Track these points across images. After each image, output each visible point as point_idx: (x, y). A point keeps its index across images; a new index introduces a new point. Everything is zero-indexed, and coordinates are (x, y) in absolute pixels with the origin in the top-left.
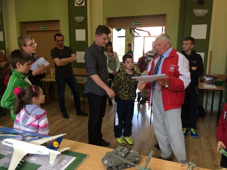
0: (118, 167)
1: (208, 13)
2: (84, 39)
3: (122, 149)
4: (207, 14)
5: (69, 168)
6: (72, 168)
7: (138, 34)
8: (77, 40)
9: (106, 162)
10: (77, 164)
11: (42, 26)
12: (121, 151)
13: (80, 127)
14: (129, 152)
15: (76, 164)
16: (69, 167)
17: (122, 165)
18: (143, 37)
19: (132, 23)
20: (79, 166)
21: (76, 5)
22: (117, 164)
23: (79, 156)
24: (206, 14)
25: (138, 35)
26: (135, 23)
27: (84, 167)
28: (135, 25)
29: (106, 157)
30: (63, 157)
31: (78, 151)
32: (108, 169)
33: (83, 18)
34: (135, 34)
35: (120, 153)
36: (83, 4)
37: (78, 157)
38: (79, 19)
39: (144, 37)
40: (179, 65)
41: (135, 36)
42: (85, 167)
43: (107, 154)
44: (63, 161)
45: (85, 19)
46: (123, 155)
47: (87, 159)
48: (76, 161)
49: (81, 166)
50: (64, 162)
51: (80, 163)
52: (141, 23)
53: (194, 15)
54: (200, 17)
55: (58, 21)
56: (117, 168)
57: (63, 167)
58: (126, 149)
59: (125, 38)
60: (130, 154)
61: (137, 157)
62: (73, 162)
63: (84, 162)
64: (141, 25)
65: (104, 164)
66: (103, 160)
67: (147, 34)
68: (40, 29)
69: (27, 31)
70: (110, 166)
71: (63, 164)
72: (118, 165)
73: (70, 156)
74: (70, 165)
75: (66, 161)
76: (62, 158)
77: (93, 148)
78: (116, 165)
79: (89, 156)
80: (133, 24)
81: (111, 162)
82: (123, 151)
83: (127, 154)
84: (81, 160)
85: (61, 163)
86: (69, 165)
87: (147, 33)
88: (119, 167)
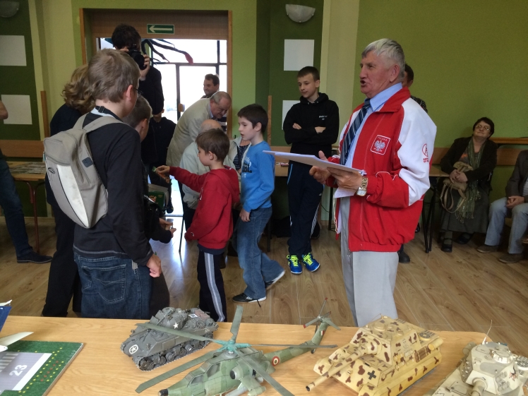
0: (164, 356)
1: (315, 13)
3: (172, 313)
4: (312, 17)
5: (36, 381)
6: (45, 378)
7: (164, 58)
9: (134, 349)
10: (57, 367)
12: (170, 317)
13: (32, 292)
14: (188, 318)
15: (54, 369)
16: (37, 378)
17: (174, 350)
18: (174, 66)
19: (150, 26)
20: (64, 372)
22: (163, 350)
23: (59, 350)
24: (310, 17)
25: (162, 60)
26: (156, 27)
27: (77, 373)
28: (156, 31)
29: (133, 338)
30: (13, 358)
31: (50, 338)
32: (141, 364)
33: (14, 5)
34: (155, 56)
35: (168, 323)
37: (56, 353)
38: (4, 7)
39: (178, 65)
40: (401, 139)
41: (154, 61)
42: (79, 372)
43: (134, 332)
44: (16, 368)
45: (20, 7)
46: (176, 326)
47: (82, 352)
48: (53, 360)
49: (67, 372)
50: (19, 370)
51: (63, 365)
52: (172, 27)
53: (288, 16)
54: (299, 23)
56: (162, 357)
57: (19, 383)
58: (180, 312)
60: (190, 322)
61: (208, 324)
62: (43, 366)
63: (76, 361)
64: (172, 32)
65: (130, 356)
66: (125, 346)
67: (183, 59)
70: (146, 355)
71: (17, 374)
72: (165, 351)
73: (33, 351)
74: (38, 373)
75: (25, 366)
76: (10, 361)
77: (92, 326)
78: (161, 350)
79: (85, 344)
80: (152, 29)
81: (149, 346)
82: (175, 316)
83: (184, 323)
84: (65, 357)
85: (11, 374)
86: (36, 374)
87: (184, 56)
88: (167, 356)
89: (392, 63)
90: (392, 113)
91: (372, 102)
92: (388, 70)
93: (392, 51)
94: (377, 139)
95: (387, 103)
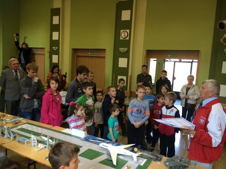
2: (126, 66)
8: (119, 66)
11: (90, 53)
17: (178, 167)
18: (174, 62)
21: (121, 38)
26: (170, 55)
28: (170, 57)
32: (169, 168)
33: (126, 49)
35: (177, 159)
36: (128, 38)
38: (123, 50)
40: (209, 120)
41: (166, 60)
45: (128, 50)
48: (148, 161)
50: (141, 161)
52: (176, 55)
53: (225, 53)
55: (105, 49)
58: (180, 157)
59: (156, 61)
61: (187, 163)
64: (176, 57)
65: (166, 165)
68: (88, 55)
69: (77, 56)
70: (170, 166)
76: (139, 159)
80: (169, 56)
89: (211, 89)
90: (208, 108)
91: (203, 102)
92: (210, 92)
93: (212, 85)
94: (201, 118)
95: (207, 104)
